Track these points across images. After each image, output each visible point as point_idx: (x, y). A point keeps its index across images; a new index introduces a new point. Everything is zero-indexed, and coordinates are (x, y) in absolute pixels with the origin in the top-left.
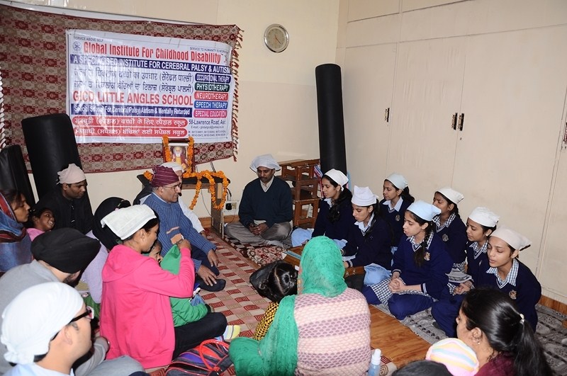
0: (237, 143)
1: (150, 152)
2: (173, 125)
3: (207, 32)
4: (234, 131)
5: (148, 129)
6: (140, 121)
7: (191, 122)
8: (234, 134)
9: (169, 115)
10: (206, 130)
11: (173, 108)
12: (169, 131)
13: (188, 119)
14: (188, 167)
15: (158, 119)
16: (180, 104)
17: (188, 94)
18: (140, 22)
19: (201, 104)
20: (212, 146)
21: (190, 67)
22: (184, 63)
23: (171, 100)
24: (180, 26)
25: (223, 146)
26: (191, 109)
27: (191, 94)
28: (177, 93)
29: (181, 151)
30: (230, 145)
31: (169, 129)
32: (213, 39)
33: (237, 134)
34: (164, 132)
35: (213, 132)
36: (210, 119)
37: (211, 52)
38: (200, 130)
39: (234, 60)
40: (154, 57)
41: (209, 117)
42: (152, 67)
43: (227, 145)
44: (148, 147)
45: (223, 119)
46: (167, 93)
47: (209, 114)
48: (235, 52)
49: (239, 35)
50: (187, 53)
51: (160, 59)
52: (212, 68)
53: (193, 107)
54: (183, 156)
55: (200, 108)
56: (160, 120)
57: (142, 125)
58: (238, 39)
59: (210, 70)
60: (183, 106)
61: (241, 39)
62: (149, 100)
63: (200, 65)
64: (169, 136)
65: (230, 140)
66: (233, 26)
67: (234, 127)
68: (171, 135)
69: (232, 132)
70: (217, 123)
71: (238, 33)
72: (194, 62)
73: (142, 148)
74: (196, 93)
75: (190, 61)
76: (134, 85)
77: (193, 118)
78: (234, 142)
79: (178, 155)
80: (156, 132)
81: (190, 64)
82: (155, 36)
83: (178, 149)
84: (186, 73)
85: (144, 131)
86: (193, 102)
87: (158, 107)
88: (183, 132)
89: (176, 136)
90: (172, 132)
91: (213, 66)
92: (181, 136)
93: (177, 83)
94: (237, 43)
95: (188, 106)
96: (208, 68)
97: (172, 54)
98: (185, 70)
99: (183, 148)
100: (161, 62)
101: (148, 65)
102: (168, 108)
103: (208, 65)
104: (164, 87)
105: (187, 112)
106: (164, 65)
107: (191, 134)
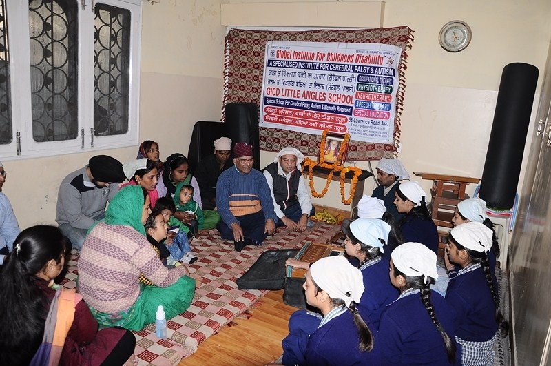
0: (399, 147)
1: (313, 142)
2: (335, 121)
3: (377, 35)
4: (397, 134)
5: (314, 122)
6: (309, 115)
7: (351, 120)
8: (396, 138)
9: (333, 112)
10: (364, 129)
11: (336, 106)
12: (331, 126)
13: (348, 117)
14: (338, 160)
15: (323, 114)
16: (343, 102)
17: (350, 93)
18: (318, 31)
19: (361, 103)
20: (372, 145)
21: (353, 69)
22: (348, 65)
23: (335, 98)
24: (352, 32)
25: (383, 147)
26: (352, 108)
27: (353, 93)
28: (340, 92)
29: (336, 145)
30: (391, 148)
31: (331, 124)
32: (381, 42)
33: (399, 137)
34: (327, 126)
35: (373, 132)
36: (370, 119)
37: (374, 54)
38: (359, 128)
39: (403, 62)
40: (325, 61)
41: (369, 117)
42: (322, 69)
43: (388, 148)
44: (312, 138)
45: (385, 121)
46: (333, 92)
47: (369, 114)
48: (405, 53)
49: (411, 37)
50: (353, 56)
51: (329, 62)
52: (374, 70)
53: (353, 105)
54: (337, 150)
55: (360, 107)
56: (325, 115)
57: (311, 117)
58: (410, 40)
59: (372, 71)
60: (345, 104)
61: (412, 40)
62: (318, 98)
63: (363, 66)
64: (330, 130)
65: (390, 142)
66: (405, 27)
67: (397, 130)
68: (333, 129)
69: (395, 135)
70: (377, 123)
71: (410, 34)
72: (358, 64)
73: (308, 137)
74: (357, 93)
75: (354, 63)
76: (308, 84)
77: (353, 116)
78: (396, 145)
79: (333, 148)
80: (321, 125)
81: (354, 66)
82: (329, 41)
83: (334, 142)
84: (350, 75)
85: (311, 123)
86: (354, 102)
87: (324, 104)
88: (343, 128)
89: (337, 131)
90: (333, 127)
91: (375, 68)
92: (341, 131)
93: (342, 83)
94: (408, 44)
95: (350, 105)
96: (370, 70)
97: (341, 57)
98: (349, 71)
99: (339, 142)
100: (330, 64)
101: (319, 67)
102: (332, 105)
103: (371, 67)
104: (331, 86)
105: (348, 111)
106: (332, 67)
107: (350, 131)
